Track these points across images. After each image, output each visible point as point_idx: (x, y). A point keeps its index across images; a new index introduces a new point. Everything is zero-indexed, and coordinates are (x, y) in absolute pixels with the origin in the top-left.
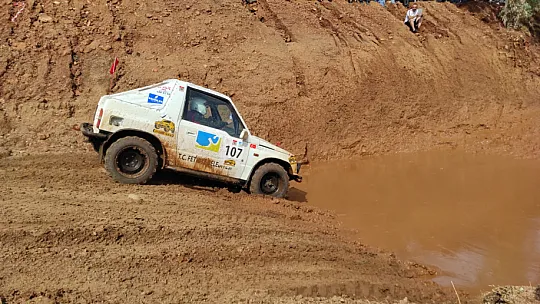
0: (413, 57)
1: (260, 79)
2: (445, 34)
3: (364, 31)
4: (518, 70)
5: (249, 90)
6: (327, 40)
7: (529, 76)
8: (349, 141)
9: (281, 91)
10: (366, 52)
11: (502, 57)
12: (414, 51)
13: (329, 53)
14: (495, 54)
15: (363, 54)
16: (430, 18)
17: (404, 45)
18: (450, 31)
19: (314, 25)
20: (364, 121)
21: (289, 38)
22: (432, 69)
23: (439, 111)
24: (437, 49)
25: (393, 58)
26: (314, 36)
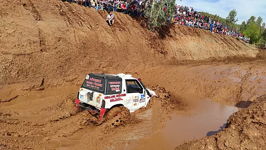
0: (108, 38)
1: (14, 39)
2: (124, 29)
3: (84, 21)
4: (153, 49)
5: (7, 45)
6: (61, 23)
7: (157, 52)
8: (71, 78)
9: (29, 48)
10: (83, 32)
11: (147, 43)
12: (108, 35)
13: (62, 30)
14: (144, 42)
15: (82, 33)
16: (118, 21)
17: (103, 32)
18: (127, 28)
19: (56, 13)
20: (79, 68)
21: (39, 18)
22: (116, 45)
23: (118, 65)
24: (119, 36)
25: (97, 37)
26: (55, 20)
